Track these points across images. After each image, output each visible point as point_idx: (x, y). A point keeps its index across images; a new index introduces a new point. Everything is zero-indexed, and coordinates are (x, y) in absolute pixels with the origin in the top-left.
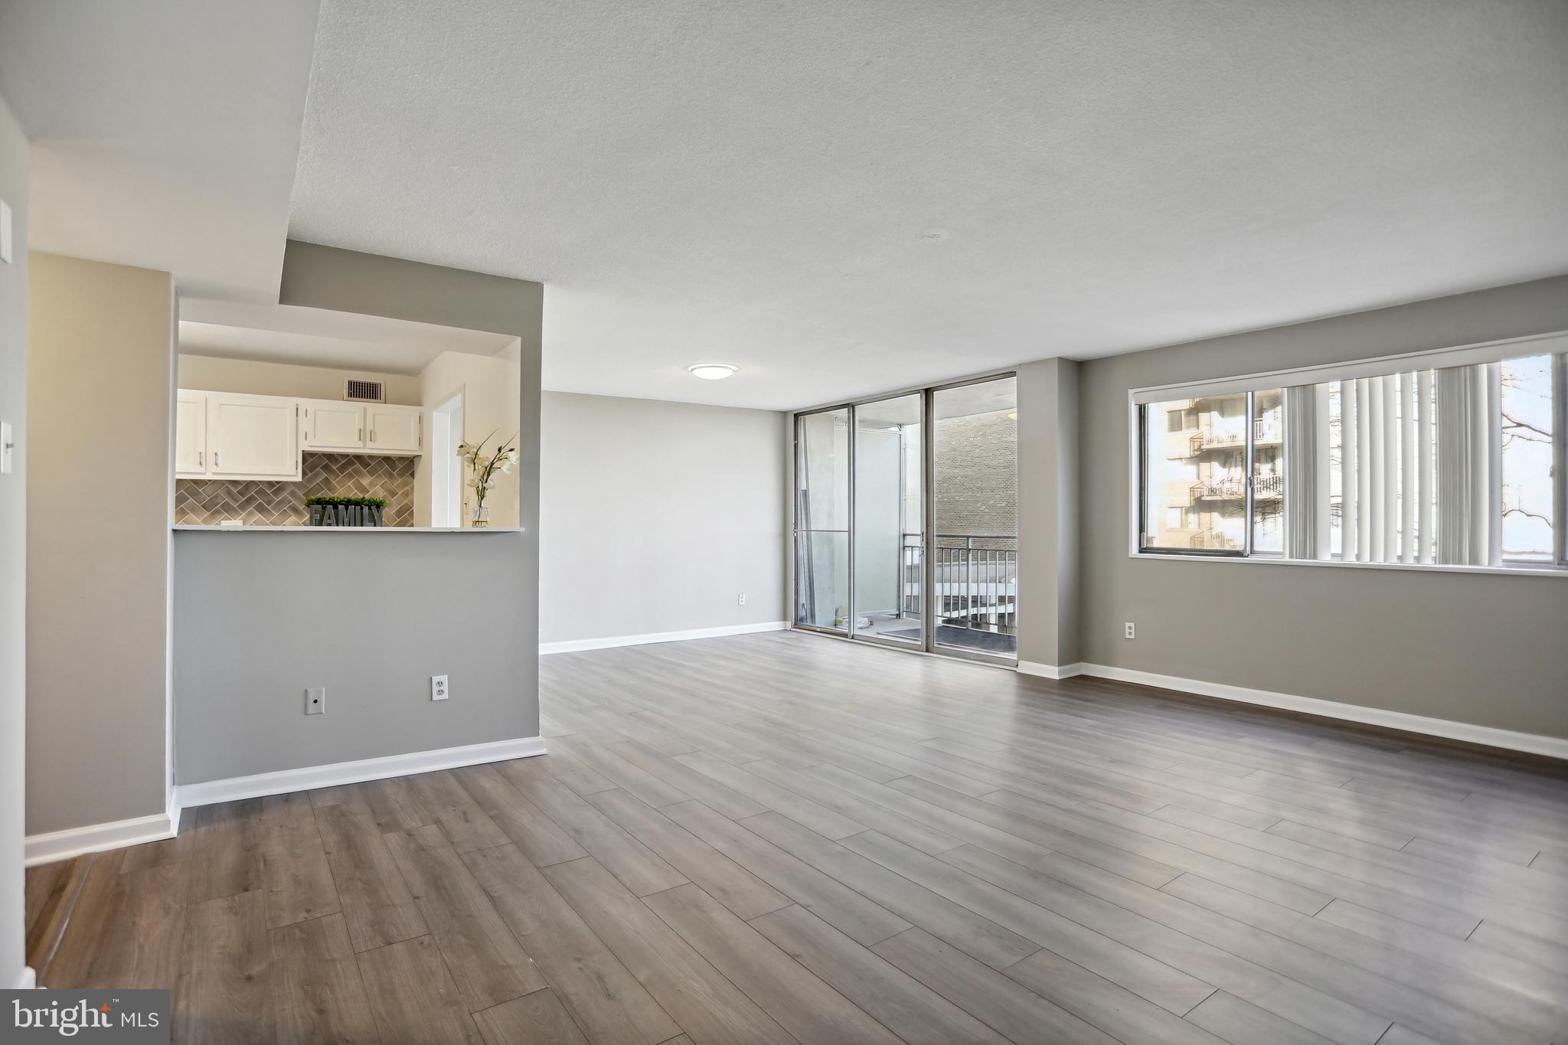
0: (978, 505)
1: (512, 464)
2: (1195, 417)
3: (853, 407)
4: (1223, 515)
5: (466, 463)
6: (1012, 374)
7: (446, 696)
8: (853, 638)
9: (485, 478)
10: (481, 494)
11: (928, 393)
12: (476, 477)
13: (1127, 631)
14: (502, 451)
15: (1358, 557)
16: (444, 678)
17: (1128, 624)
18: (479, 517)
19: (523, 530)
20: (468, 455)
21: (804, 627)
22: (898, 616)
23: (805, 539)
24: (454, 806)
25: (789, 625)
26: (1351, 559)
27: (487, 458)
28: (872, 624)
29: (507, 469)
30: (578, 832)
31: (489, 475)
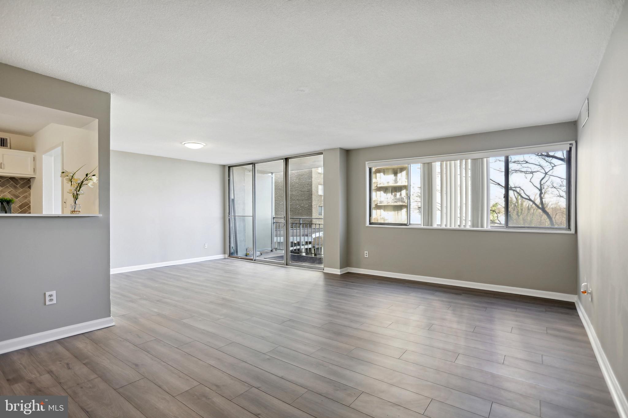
0: (297, 206)
1: (94, 183)
2: (375, 175)
3: (254, 164)
4: (384, 210)
5: (65, 181)
6: (321, 153)
7: (55, 302)
8: (255, 261)
9: (78, 189)
10: (76, 197)
11: (287, 160)
12: (73, 188)
13: (365, 254)
14: (88, 176)
15: (446, 225)
16: (54, 293)
17: (365, 252)
18: (75, 209)
19: (101, 215)
20: (67, 177)
21: (233, 257)
22: (272, 251)
23: (233, 219)
24: (61, 361)
25: (227, 256)
26: (443, 227)
27: (79, 179)
28: (261, 254)
29: (91, 185)
30: (137, 365)
31: (80, 187)
